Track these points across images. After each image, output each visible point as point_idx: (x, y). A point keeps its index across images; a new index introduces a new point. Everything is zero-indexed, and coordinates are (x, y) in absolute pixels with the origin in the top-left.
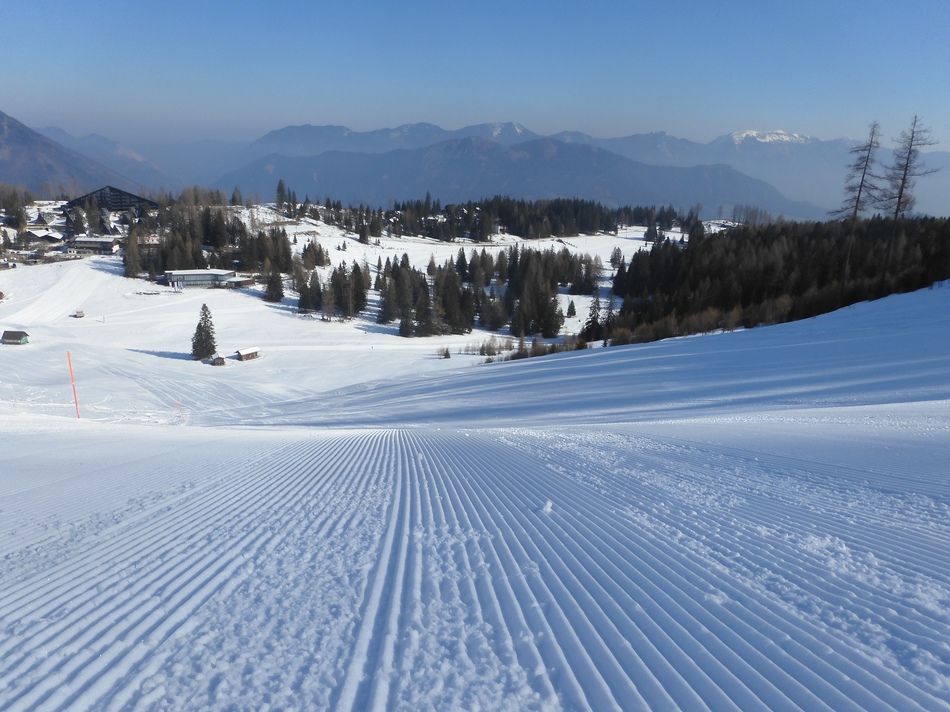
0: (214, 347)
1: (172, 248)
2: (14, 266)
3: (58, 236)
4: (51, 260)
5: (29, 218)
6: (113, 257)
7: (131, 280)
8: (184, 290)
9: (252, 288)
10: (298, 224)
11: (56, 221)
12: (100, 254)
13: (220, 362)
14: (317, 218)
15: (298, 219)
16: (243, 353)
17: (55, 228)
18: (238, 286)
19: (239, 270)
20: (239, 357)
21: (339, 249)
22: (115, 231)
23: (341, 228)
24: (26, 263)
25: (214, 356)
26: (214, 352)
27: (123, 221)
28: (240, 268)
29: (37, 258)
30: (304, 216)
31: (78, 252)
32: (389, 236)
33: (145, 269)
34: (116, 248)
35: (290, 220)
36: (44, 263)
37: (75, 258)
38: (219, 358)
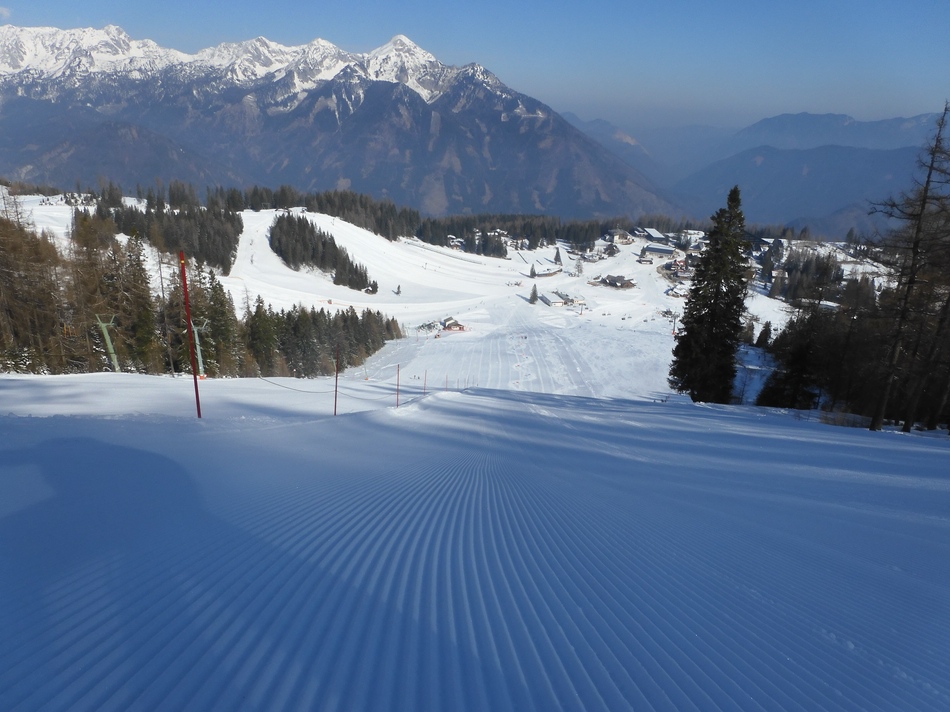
7: (773, 300)
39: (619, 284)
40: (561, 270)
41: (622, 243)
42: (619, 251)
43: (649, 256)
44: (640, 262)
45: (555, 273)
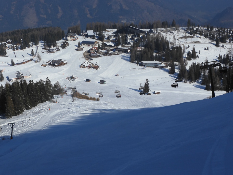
0: (149, 90)
1: (144, 53)
2: (101, 56)
3: (113, 45)
4: (111, 54)
5: (105, 37)
6: (128, 54)
7: (132, 63)
8: (146, 68)
9: (166, 68)
10: (193, 37)
11: (112, 39)
12: (124, 53)
13: (149, 94)
14: (201, 35)
15: (194, 35)
16: (156, 92)
17: (112, 41)
18: (162, 68)
19: (164, 61)
20: (155, 93)
21: (205, 49)
22: (129, 43)
23: (210, 39)
24: (104, 55)
25: (148, 93)
26: (149, 91)
27: (132, 39)
28: (165, 60)
29: (107, 54)
30: (196, 33)
31: (118, 52)
32: (230, 42)
33: (136, 60)
34: (129, 51)
35: (191, 35)
36: (109, 55)
37: (117, 54)
38: (149, 93)
39: (56, 64)
40: (32, 60)
41: (72, 41)
42: (68, 45)
43: (82, 46)
44: (77, 50)
45: (27, 62)
